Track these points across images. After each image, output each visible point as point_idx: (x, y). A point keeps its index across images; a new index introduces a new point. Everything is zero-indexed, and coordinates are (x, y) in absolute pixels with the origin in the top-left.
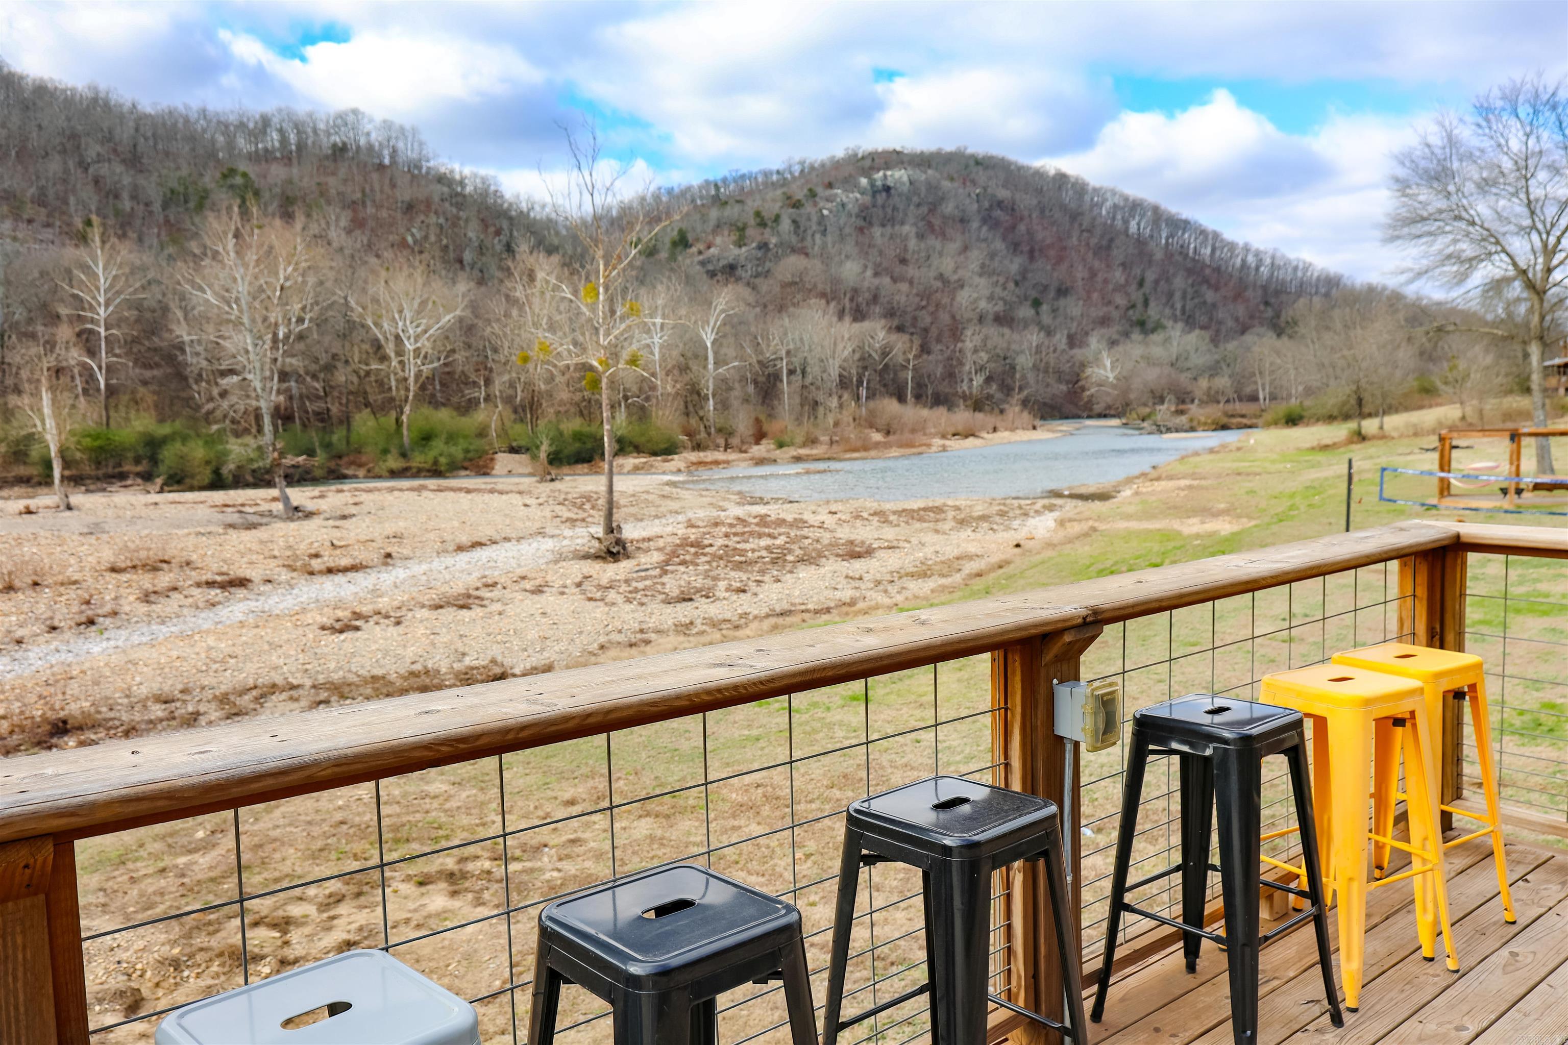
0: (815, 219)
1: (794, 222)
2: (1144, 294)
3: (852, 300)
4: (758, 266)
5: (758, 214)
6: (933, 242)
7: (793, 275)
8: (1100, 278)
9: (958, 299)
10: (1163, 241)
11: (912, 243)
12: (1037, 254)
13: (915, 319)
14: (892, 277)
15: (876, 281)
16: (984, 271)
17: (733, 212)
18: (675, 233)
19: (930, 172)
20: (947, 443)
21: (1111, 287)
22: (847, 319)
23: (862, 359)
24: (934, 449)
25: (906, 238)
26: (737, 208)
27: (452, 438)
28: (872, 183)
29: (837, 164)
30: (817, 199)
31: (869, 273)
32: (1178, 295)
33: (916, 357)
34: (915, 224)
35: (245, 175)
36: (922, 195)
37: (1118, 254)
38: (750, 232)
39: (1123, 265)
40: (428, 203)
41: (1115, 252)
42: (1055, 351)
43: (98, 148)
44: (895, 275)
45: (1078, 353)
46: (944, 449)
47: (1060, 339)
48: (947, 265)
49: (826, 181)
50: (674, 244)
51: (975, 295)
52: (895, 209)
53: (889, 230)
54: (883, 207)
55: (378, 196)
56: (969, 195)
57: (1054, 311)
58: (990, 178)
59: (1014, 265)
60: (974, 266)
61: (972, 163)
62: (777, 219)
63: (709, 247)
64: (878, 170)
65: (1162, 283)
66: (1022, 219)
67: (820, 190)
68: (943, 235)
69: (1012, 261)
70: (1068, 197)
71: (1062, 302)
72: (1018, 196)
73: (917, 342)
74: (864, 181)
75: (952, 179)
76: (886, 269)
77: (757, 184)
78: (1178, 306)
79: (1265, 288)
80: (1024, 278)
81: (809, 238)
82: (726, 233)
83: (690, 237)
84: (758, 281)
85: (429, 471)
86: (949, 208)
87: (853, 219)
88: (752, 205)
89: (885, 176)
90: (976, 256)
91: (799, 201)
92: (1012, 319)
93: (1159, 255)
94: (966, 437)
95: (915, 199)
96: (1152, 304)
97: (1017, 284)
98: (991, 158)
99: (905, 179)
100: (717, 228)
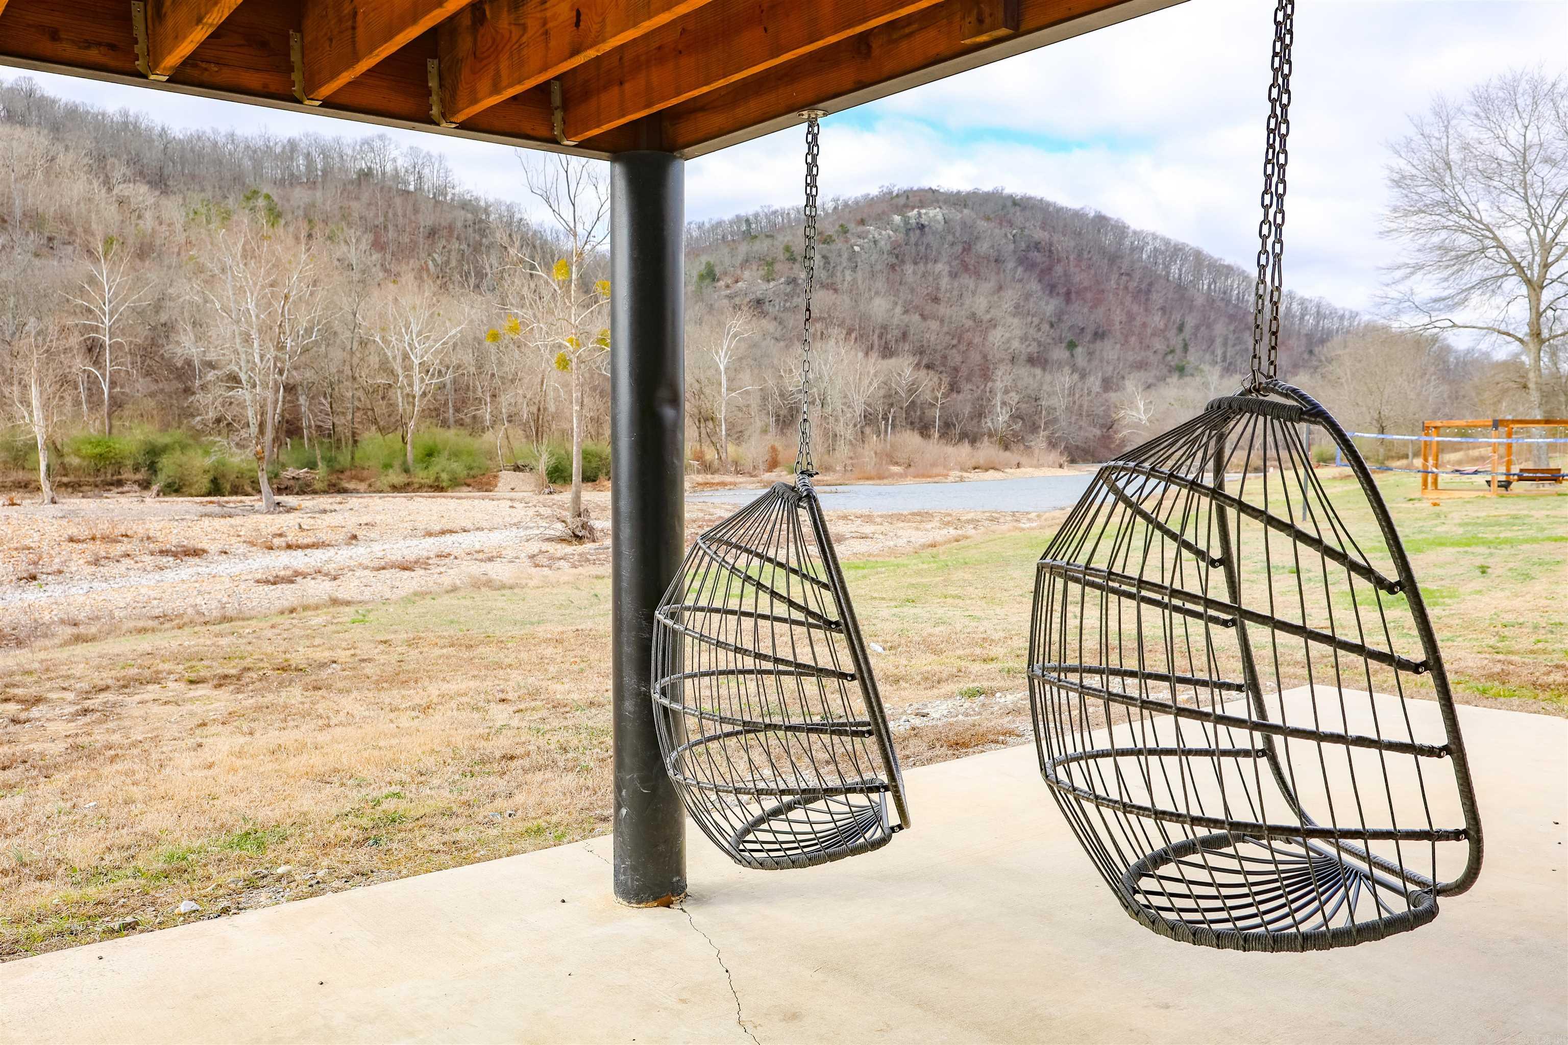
0: (845, 256)
1: (824, 257)
2: (1184, 340)
3: (880, 337)
4: (786, 301)
5: (787, 249)
6: (967, 280)
7: (821, 312)
8: (1138, 322)
9: (991, 338)
10: (1206, 287)
11: (945, 282)
12: (1073, 296)
13: (945, 357)
14: (922, 315)
15: (906, 318)
16: (1018, 311)
17: (761, 246)
18: (703, 267)
19: (966, 211)
20: (965, 474)
21: (1149, 331)
22: (874, 355)
23: (888, 396)
24: (950, 479)
25: (938, 277)
26: (767, 243)
27: (455, 455)
28: (906, 221)
29: (871, 202)
30: (849, 235)
31: (899, 310)
32: (1219, 341)
33: (945, 396)
34: (949, 263)
35: (268, 197)
36: (957, 234)
37: (1157, 298)
38: (778, 267)
39: (1163, 309)
40: (451, 228)
41: (1154, 296)
42: (1089, 394)
43: (123, 169)
44: (926, 313)
45: (1113, 396)
46: (962, 479)
47: (1094, 382)
48: (980, 304)
49: (859, 218)
50: (702, 277)
51: (1007, 335)
52: (928, 246)
53: (921, 267)
54: (916, 244)
55: (401, 220)
56: (1006, 235)
57: (1091, 354)
58: (1027, 220)
59: (1050, 307)
60: (1008, 306)
61: (1009, 204)
63: (737, 282)
64: (913, 209)
65: (1203, 328)
66: (1059, 261)
67: (852, 226)
68: (977, 274)
69: (1047, 303)
70: (1108, 240)
71: (1098, 345)
72: (1055, 238)
73: (946, 380)
74: (897, 219)
75: (988, 219)
76: (917, 307)
77: (789, 221)
78: (1219, 352)
79: (1309, 336)
80: (1060, 320)
81: (839, 274)
82: (755, 267)
83: (718, 271)
84: (784, 316)
85: (431, 487)
87: (885, 256)
88: (782, 239)
89: (919, 214)
90: (1010, 296)
91: (830, 236)
92: (1046, 361)
93: (1200, 301)
94: (987, 470)
95: (950, 238)
96: (1192, 350)
97: (1052, 326)
98: (1030, 198)
99: (940, 217)
100: (746, 262)
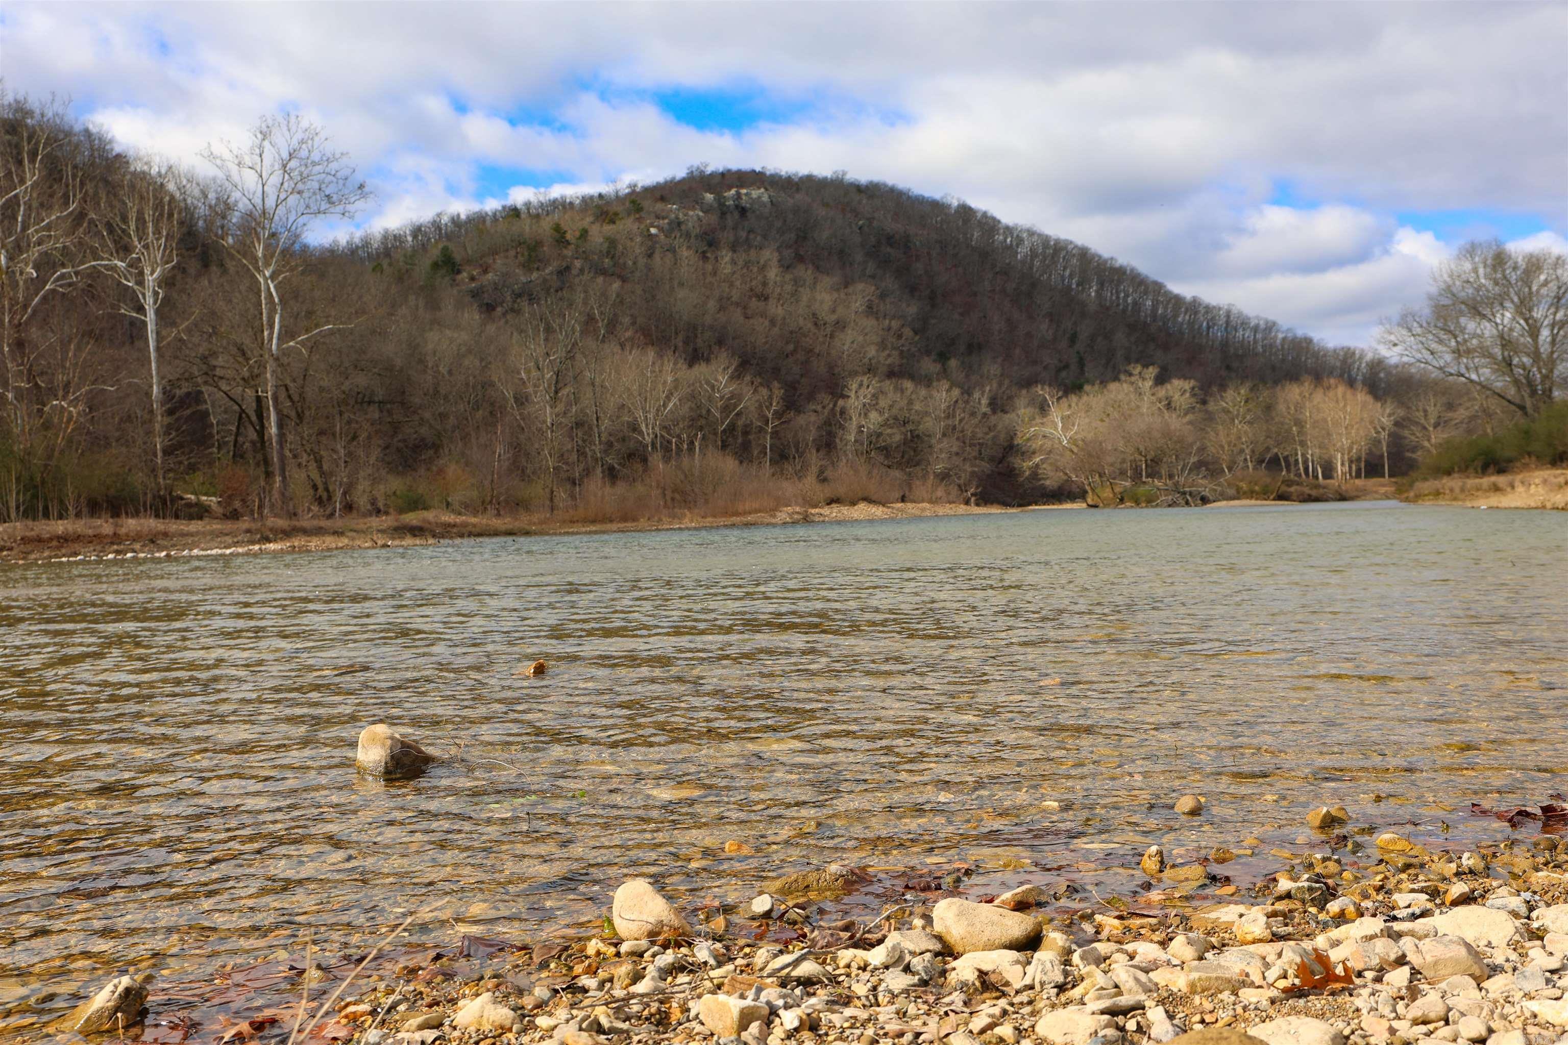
0: (638, 238)
1: (608, 240)
2: (1079, 353)
3: (687, 336)
4: (553, 295)
5: (557, 230)
6: (804, 273)
8: (1021, 332)
9: (838, 344)
10: (1095, 293)
12: (939, 300)
14: (744, 313)
16: (870, 310)
18: (438, 253)
19: (799, 197)
21: (1035, 342)
23: (693, 415)
25: (765, 267)
26: (530, 225)
28: (721, 201)
29: (676, 182)
30: (643, 214)
31: (712, 305)
33: (778, 416)
34: (779, 252)
36: (788, 219)
37: (1042, 303)
38: (544, 252)
39: (1049, 315)
41: (1037, 302)
42: (973, 415)
44: (750, 310)
45: (1005, 420)
47: (980, 401)
48: (822, 302)
49: (658, 196)
51: (861, 340)
52: (751, 231)
53: (742, 255)
54: (735, 229)
56: (850, 224)
57: (967, 367)
58: (876, 209)
59: (912, 310)
60: (858, 304)
61: (852, 191)
62: (584, 236)
63: (485, 271)
64: (730, 188)
65: (1099, 339)
66: (918, 257)
67: (647, 204)
68: (816, 266)
69: (908, 305)
70: (974, 233)
71: (975, 358)
72: (912, 231)
73: (778, 392)
74: (709, 197)
75: (827, 206)
76: (737, 304)
80: (925, 325)
81: (629, 262)
83: (457, 257)
86: (824, 235)
87: (693, 240)
89: (738, 195)
90: (861, 294)
91: (616, 215)
92: (913, 373)
93: (1091, 309)
95: (778, 224)
96: (1089, 365)
97: (916, 332)
98: (878, 186)
99: (765, 199)
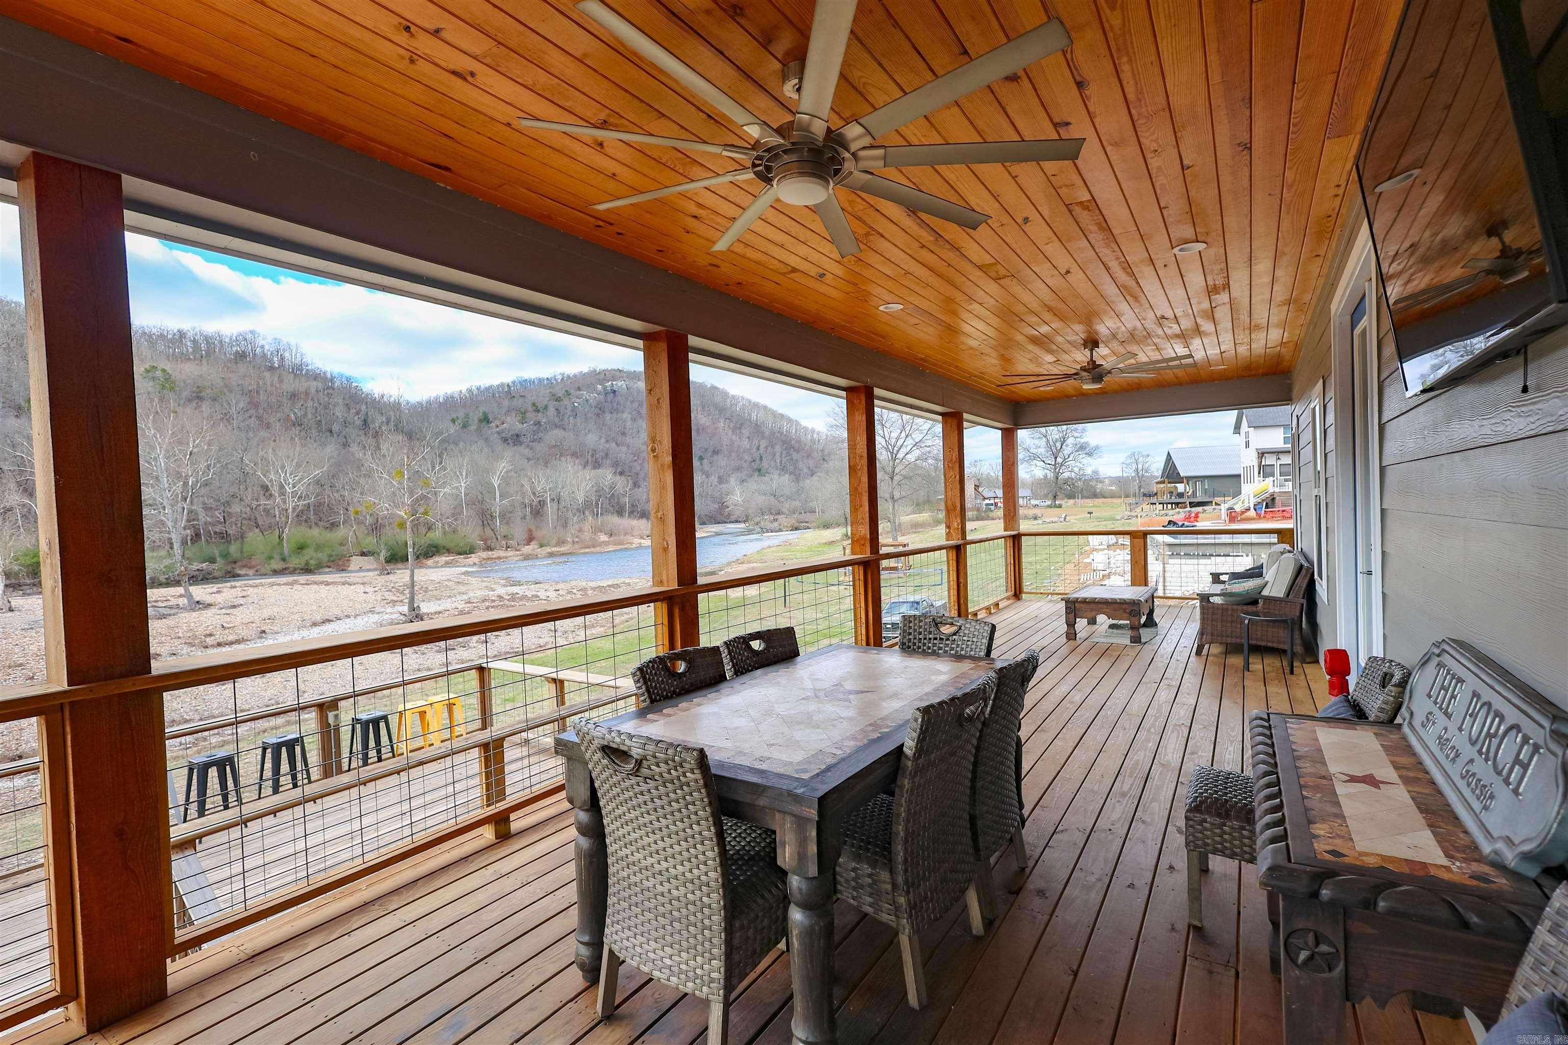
0: (569, 408)
1: (557, 410)
2: (760, 454)
3: (592, 456)
4: (534, 435)
5: (534, 404)
6: (641, 423)
7: (556, 442)
8: (736, 445)
10: (770, 426)
11: (629, 424)
12: (700, 431)
13: (630, 467)
14: (616, 443)
15: (607, 446)
17: (518, 402)
18: (481, 414)
19: (639, 382)
20: (643, 541)
21: (742, 450)
23: (598, 490)
24: (634, 545)
25: (625, 421)
26: (521, 400)
27: (320, 547)
28: (605, 388)
29: (584, 375)
30: (571, 396)
31: (603, 440)
32: (778, 454)
33: (631, 490)
34: (630, 413)
35: (164, 371)
36: (634, 396)
37: (746, 432)
38: (529, 415)
39: (749, 438)
40: (306, 393)
41: (744, 430)
42: (711, 486)
44: (619, 442)
45: (724, 488)
46: (641, 545)
47: (714, 479)
49: (577, 386)
50: (480, 421)
52: (618, 403)
53: (615, 416)
54: (611, 402)
55: (269, 388)
57: (711, 463)
62: (546, 408)
63: (503, 424)
64: (608, 381)
65: (769, 448)
67: (572, 391)
70: (718, 399)
71: (716, 457)
73: (631, 483)
74: (599, 387)
76: (613, 439)
77: (534, 386)
78: (778, 461)
81: (566, 419)
82: (514, 415)
83: (491, 417)
84: (534, 444)
85: (302, 569)
87: (593, 409)
88: (530, 399)
89: (612, 384)
91: (560, 397)
93: (767, 433)
95: (632, 399)
96: (764, 460)
99: (624, 386)
100: (508, 412)
